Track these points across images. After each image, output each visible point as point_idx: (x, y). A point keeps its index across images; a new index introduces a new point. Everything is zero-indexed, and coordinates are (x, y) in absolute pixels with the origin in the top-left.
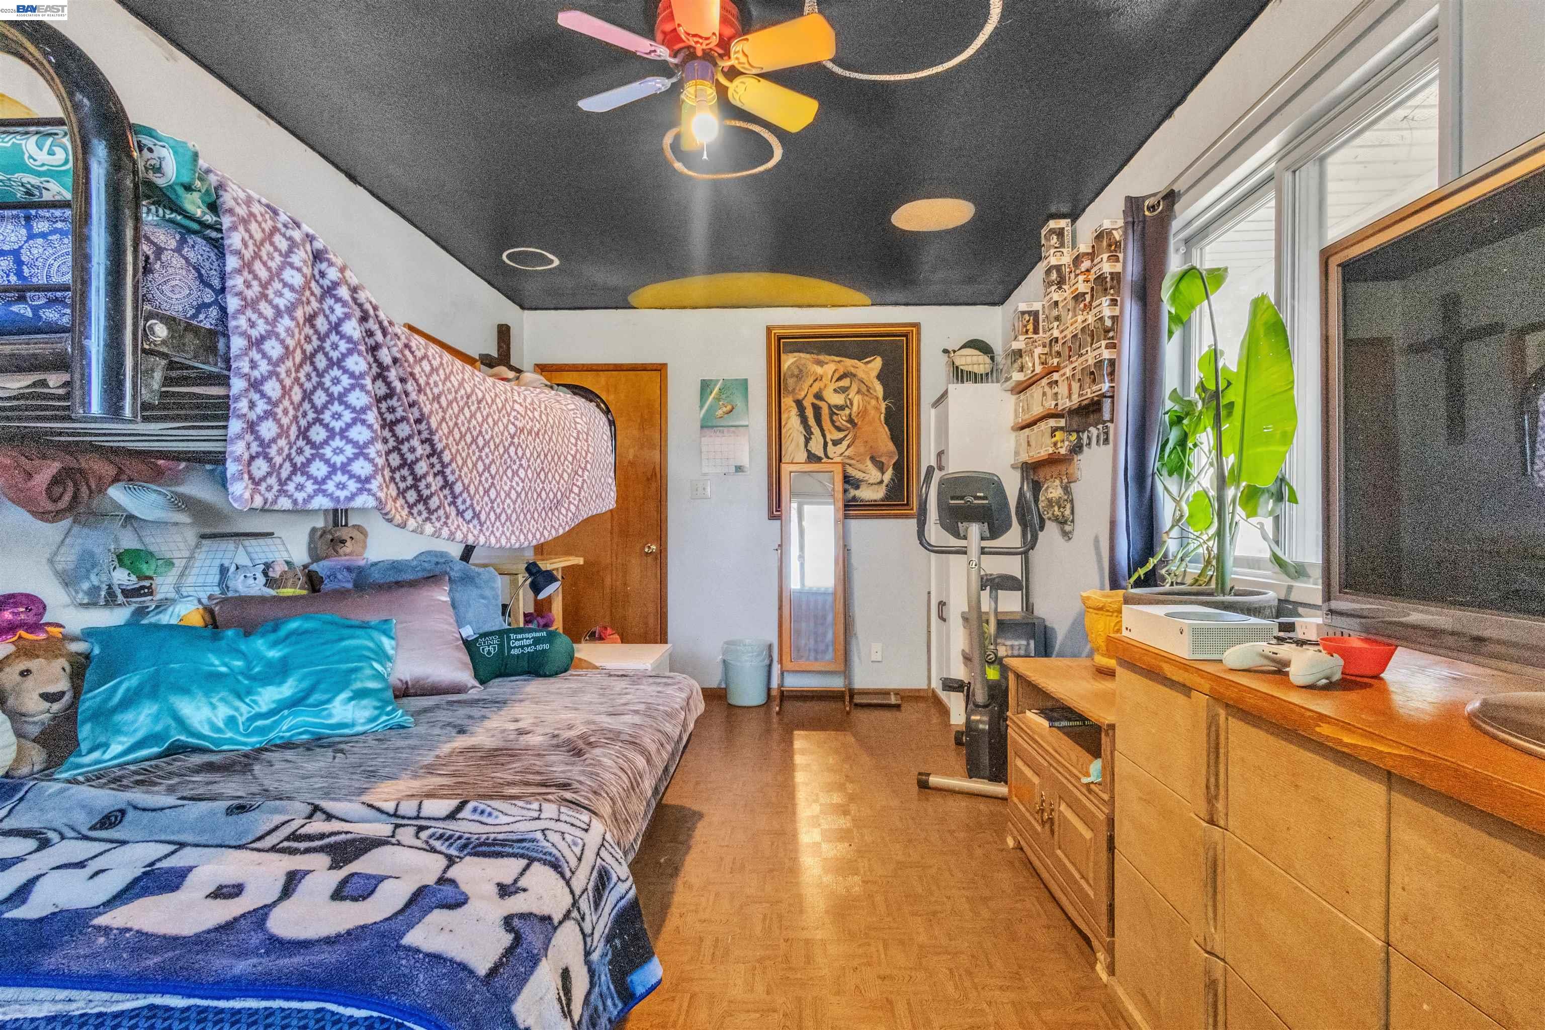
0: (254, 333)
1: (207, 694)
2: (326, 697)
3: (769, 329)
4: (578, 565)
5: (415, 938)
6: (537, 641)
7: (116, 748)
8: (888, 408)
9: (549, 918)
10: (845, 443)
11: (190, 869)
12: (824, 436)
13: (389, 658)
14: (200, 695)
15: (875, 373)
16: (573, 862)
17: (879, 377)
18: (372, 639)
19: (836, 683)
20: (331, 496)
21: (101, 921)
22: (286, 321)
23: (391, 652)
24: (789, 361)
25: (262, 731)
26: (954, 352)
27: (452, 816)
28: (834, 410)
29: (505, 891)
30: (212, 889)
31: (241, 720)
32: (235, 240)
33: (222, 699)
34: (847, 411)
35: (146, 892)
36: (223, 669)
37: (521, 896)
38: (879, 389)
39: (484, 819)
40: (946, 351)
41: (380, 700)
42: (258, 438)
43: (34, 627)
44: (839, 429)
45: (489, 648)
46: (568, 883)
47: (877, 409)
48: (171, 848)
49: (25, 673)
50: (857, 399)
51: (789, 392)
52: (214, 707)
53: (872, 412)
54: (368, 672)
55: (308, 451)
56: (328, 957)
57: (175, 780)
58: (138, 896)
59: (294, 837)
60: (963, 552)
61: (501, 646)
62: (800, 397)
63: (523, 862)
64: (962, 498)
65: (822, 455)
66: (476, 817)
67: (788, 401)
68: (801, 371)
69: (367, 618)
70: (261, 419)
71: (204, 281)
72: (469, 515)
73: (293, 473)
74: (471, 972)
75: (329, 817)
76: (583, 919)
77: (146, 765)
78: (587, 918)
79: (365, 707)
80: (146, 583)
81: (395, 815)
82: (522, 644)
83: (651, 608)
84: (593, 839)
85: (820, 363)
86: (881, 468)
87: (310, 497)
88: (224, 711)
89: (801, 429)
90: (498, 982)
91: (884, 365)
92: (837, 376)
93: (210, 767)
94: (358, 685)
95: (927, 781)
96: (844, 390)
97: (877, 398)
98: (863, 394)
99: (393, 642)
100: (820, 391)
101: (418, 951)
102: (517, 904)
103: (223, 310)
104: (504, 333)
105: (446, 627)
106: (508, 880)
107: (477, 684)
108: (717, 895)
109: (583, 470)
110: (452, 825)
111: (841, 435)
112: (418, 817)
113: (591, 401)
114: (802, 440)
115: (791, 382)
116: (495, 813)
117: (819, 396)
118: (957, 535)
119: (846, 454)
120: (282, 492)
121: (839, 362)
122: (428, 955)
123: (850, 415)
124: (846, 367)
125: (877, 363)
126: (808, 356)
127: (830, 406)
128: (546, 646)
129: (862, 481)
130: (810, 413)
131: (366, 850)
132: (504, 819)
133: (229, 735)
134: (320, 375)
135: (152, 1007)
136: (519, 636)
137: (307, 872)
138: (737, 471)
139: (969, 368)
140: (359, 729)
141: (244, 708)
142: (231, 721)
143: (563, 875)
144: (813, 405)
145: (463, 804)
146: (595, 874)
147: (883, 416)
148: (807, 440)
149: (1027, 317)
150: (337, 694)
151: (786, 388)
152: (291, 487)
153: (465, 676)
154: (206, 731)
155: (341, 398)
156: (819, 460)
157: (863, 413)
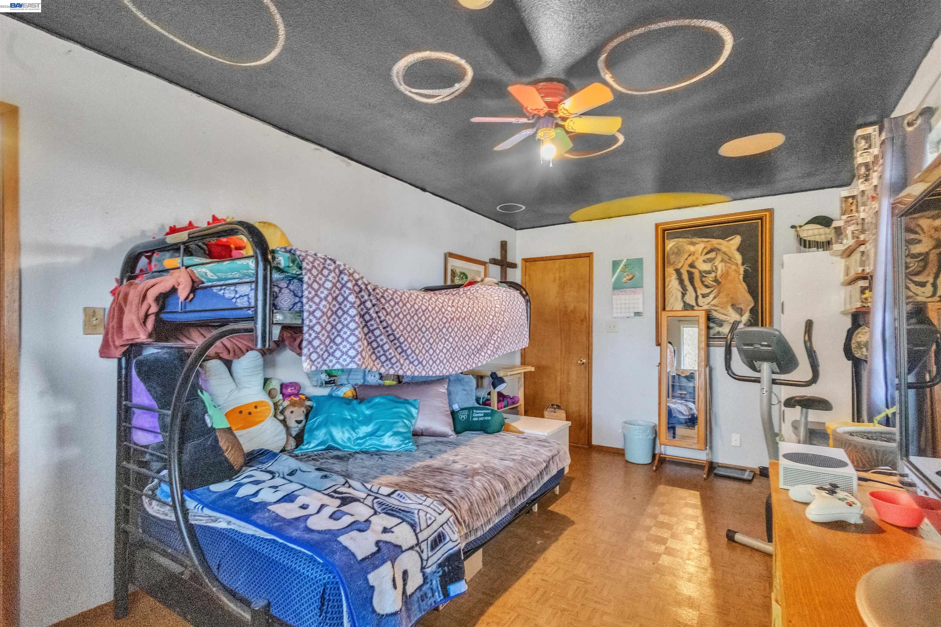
0: (311, 310)
1: (342, 427)
2: (383, 433)
3: (657, 226)
4: (531, 372)
5: (343, 539)
6: (486, 415)
7: (312, 445)
8: (745, 271)
9: (400, 547)
10: (712, 296)
11: (299, 496)
12: (696, 291)
13: (413, 417)
14: (339, 427)
15: (736, 247)
16: (423, 526)
17: (738, 249)
18: (407, 409)
19: (702, 456)
20: (341, 364)
21: (269, 508)
22: (324, 303)
23: (415, 415)
24: (670, 244)
25: (359, 444)
26: (800, 226)
27: (389, 495)
28: (703, 274)
29: (385, 530)
30: (301, 504)
31: (352, 439)
32: (306, 279)
33: (347, 430)
34: (713, 275)
35: (286, 501)
36: (349, 417)
37: (390, 534)
38: (738, 258)
39: (401, 500)
40: (793, 227)
41: (404, 437)
42: (313, 346)
43: (297, 395)
44: (707, 287)
45: (463, 416)
46: (416, 535)
47: (737, 272)
48: (302, 487)
49: (292, 412)
50: (721, 266)
51: (671, 265)
52: (343, 433)
53: (733, 274)
54: (401, 424)
55: (335, 347)
56: (316, 537)
57: (325, 460)
58: (284, 502)
59: (335, 492)
60: (757, 380)
61: (468, 416)
62: (678, 267)
63: (400, 521)
64: (752, 345)
65: (693, 303)
66: (398, 498)
67: (670, 271)
68: (679, 250)
69: (408, 398)
70: (313, 339)
71: (296, 295)
72: (416, 363)
73: (329, 356)
74: (355, 557)
75: (350, 486)
76: (422, 552)
77: (319, 452)
78: (425, 552)
79: (396, 440)
80: (333, 379)
81: (370, 490)
82: (478, 415)
83: (583, 396)
84: (441, 519)
85: (693, 244)
86: (740, 312)
87: (334, 365)
88: (347, 435)
89: (679, 288)
90: (364, 564)
91: (742, 241)
92: (705, 251)
93: (338, 457)
94: (395, 430)
95: (733, 537)
96: (711, 260)
97: (737, 264)
98: (726, 262)
99: (416, 411)
100: (693, 262)
101: (341, 544)
102: (387, 537)
103: (302, 303)
104: (504, 245)
105: (441, 405)
106: (389, 527)
107: (453, 433)
108: (559, 568)
109: (498, 331)
110: (388, 499)
111: (708, 291)
112: (377, 493)
113: (518, 290)
114: (680, 295)
115: (672, 258)
116: (406, 498)
117: (692, 266)
118: (754, 368)
119: (712, 303)
120: (324, 363)
121: (707, 242)
122: (343, 546)
123: (716, 277)
124: (712, 245)
125: (737, 240)
126: (684, 240)
127: (700, 272)
128: (489, 418)
129: (725, 321)
130: (685, 277)
131: (351, 502)
132: (409, 501)
133: (348, 445)
134: (340, 318)
135: (274, 540)
136: (478, 411)
137: (327, 506)
138: (635, 315)
139: (812, 239)
140: (393, 449)
141: (354, 434)
142: (349, 439)
143: (415, 531)
144: (688, 271)
145: (395, 491)
146: (436, 534)
147: (741, 277)
148: (683, 295)
149: (850, 200)
150: (387, 432)
151: (669, 262)
152: (327, 361)
153: (448, 429)
154: (340, 441)
155: (347, 326)
156: (692, 308)
157: (726, 274)
